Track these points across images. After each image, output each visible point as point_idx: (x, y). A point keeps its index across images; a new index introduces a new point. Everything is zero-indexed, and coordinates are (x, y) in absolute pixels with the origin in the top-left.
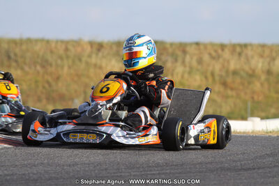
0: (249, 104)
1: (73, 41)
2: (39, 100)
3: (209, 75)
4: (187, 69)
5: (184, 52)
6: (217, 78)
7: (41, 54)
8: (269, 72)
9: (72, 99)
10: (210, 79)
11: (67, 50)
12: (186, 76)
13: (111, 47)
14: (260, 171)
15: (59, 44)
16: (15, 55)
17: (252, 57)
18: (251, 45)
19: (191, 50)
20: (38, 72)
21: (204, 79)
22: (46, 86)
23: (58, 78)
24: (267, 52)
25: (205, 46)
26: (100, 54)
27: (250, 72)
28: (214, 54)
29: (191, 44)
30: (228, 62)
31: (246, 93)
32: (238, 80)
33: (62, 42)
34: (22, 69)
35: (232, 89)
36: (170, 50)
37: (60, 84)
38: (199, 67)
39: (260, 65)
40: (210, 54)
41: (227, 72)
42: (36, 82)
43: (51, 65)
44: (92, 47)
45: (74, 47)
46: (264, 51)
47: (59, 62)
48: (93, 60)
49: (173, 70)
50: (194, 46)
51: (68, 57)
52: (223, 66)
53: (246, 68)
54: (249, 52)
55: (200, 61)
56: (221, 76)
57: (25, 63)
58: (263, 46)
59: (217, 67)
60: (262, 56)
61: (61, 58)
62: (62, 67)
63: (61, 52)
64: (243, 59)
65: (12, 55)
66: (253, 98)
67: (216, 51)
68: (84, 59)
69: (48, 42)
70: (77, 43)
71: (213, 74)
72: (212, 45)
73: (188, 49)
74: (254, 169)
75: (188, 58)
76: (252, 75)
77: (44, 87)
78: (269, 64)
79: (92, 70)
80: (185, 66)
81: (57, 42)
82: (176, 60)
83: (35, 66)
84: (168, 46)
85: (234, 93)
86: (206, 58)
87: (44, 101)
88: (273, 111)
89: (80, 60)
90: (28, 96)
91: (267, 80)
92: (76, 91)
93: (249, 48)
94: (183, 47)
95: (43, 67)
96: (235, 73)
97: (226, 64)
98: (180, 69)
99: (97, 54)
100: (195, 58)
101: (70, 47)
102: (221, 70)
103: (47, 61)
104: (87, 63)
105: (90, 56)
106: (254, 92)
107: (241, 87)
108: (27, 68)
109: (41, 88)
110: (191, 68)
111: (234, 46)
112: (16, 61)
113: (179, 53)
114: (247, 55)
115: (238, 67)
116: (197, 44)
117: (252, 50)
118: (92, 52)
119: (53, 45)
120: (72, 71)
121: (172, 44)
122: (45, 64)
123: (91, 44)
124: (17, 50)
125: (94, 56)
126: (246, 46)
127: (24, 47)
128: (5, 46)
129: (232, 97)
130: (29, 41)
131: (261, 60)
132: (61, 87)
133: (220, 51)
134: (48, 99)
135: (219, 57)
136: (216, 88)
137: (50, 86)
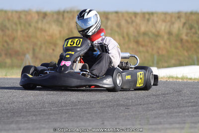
0: (156, 57)
1: (24, 11)
2: (1, 55)
3: (125, 35)
6: (132, 38)
8: (170, 33)
9: (24, 54)
10: (127, 39)
11: (20, 17)
13: (53, 15)
14: (145, 106)
17: (157, 22)
18: (156, 13)
19: (112, 17)
21: (121, 38)
22: (5, 45)
23: (14, 39)
24: (168, 18)
25: (123, 14)
26: (45, 21)
27: (156, 33)
28: (129, 20)
29: (112, 13)
30: (140, 26)
31: (153, 49)
32: (147, 39)
33: (16, 12)
35: (143, 46)
37: (15, 43)
38: (118, 30)
39: (163, 28)
40: (126, 20)
41: (138, 33)
43: (8, 29)
44: (38, 15)
45: (25, 15)
46: (166, 18)
47: (14, 27)
48: (40, 25)
50: (114, 14)
51: (20, 23)
52: (136, 29)
53: (153, 30)
54: (155, 18)
55: (119, 26)
58: (165, 14)
59: (131, 30)
60: (164, 21)
61: (16, 24)
62: (17, 31)
63: (16, 20)
64: (150, 23)
66: (158, 52)
67: (131, 18)
68: (33, 25)
69: (6, 12)
71: (128, 34)
72: (128, 13)
73: (110, 16)
74: (141, 105)
75: (109, 23)
76: (158, 35)
77: (3, 46)
78: (170, 27)
79: (39, 33)
81: (12, 12)
85: (144, 49)
88: (173, 62)
89: (30, 25)
91: (169, 39)
92: (27, 49)
93: (155, 15)
94: (106, 15)
95: (3, 30)
96: (145, 34)
97: (138, 27)
99: (42, 21)
100: (115, 23)
102: (134, 32)
103: (5, 26)
105: (37, 22)
106: (159, 48)
107: (150, 45)
110: (112, 30)
111: (144, 14)
114: (153, 20)
115: (147, 29)
116: (117, 13)
117: (157, 17)
118: (38, 19)
119: (10, 14)
120: (24, 34)
122: (3, 28)
123: (38, 13)
125: (40, 22)
126: (152, 14)
129: (143, 52)
131: (164, 24)
132: (16, 45)
133: (133, 18)
134: (6, 54)
135: (132, 22)
136: (131, 46)
137: (8, 45)
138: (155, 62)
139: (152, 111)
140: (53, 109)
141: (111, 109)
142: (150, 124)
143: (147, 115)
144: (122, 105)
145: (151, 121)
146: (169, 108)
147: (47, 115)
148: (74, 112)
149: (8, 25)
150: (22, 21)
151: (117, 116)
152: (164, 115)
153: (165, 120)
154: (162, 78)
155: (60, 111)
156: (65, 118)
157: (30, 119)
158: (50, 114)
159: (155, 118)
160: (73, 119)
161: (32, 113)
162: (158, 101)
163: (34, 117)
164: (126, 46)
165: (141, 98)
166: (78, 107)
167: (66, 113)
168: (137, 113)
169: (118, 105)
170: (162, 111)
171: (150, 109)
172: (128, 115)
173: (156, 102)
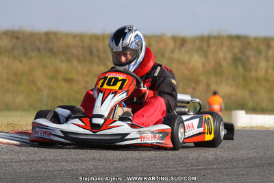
4: (271, 64)
5: (268, 47)
12: (270, 71)
16: (98, 50)
36: (254, 45)
49: (257, 65)
65: (94, 51)
70: (160, 38)
80: (267, 59)
82: (260, 54)
84: (252, 41)
98: (263, 64)
101: (153, 42)
112: (99, 57)
113: (263, 48)
121: (256, 39)
124: (100, 46)
128: (87, 41)
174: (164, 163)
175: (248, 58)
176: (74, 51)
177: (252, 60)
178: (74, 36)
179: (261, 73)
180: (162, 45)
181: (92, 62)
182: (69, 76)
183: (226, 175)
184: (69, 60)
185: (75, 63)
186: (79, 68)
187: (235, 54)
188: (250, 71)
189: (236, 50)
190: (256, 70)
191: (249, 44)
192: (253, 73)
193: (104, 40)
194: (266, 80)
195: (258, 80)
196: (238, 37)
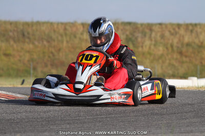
0: (199, 67)
1: (69, 23)
2: (46, 66)
3: (169, 46)
4: (153, 42)
5: (151, 30)
6: (175, 49)
7: (47, 32)
10: (170, 49)
11: (65, 29)
12: (152, 47)
15: (60, 25)
16: (28, 33)
17: (201, 33)
18: (200, 24)
19: (156, 28)
20: (45, 46)
21: (165, 49)
22: (51, 55)
23: (59, 50)
25: (166, 25)
27: (200, 44)
28: (172, 31)
29: (156, 24)
30: (183, 37)
31: (196, 59)
32: (191, 50)
33: (62, 24)
34: (33, 44)
35: (186, 56)
36: (141, 29)
37: (61, 54)
38: (162, 41)
40: (170, 31)
41: (182, 44)
42: (44, 53)
43: (54, 41)
44: (84, 27)
45: (71, 27)
47: (60, 38)
49: (143, 43)
50: (158, 26)
51: (66, 34)
52: (180, 40)
53: (197, 41)
54: (198, 30)
55: (163, 36)
56: (178, 47)
57: (35, 39)
61: (62, 36)
62: (62, 42)
63: (62, 31)
64: (194, 34)
65: (26, 34)
66: (201, 63)
67: (174, 29)
68: (78, 36)
69: (52, 24)
70: (73, 24)
71: (172, 46)
72: (172, 25)
73: (154, 28)
75: (153, 35)
76: (201, 46)
77: (49, 57)
80: (151, 40)
81: (58, 24)
82: (145, 36)
83: (43, 41)
84: (139, 26)
85: (187, 59)
86: (167, 34)
87: (49, 67)
89: (75, 37)
90: (37, 63)
93: (198, 27)
94: (150, 27)
95: (48, 42)
96: (188, 45)
97: (181, 38)
98: (147, 43)
100: (159, 34)
101: (68, 27)
102: (177, 43)
103: (51, 37)
104: (80, 39)
105: (82, 34)
106: (202, 59)
107: (193, 55)
108: (36, 43)
109: (47, 57)
110: (156, 41)
111: (187, 25)
112: (29, 38)
113: (147, 31)
114: (196, 31)
115: (190, 40)
116: (160, 24)
117: (200, 28)
118: (83, 31)
119: (55, 26)
120: (70, 45)
121: (142, 25)
122: (49, 39)
123: (83, 25)
124: (30, 30)
126: (196, 25)
127: (34, 28)
128: (21, 27)
129: (186, 62)
130: (38, 23)
133: (177, 29)
134: (52, 65)
135: (176, 33)
136: (175, 56)
137: (54, 55)
138: (199, 72)
139: (186, 119)
140: (87, 117)
141: (145, 118)
142: (182, 133)
143: (180, 123)
144: (157, 114)
145: (182, 130)
146: (203, 117)
147: (81, 123)
148: (108, 120)
149: (54, 36)
150: (68, 32)
151: (150, 125)
152: (197, 124)
153: (197, 128)
154: (201, 88)
155: (95, 119)
156: (98, 127)
157: (64, 127)
158: (84, 123)
159: (188, 126)
160: (106, 127)
161: (67, 122)
162: (193, 110)
163: (68, 125)
164: (170, 56)
165: (176, 107)
166: (113, 116)
167: (100, 122)
168: (170, 122)
169: (152, 114)
170: (195, 120)
171: (184, 117)
172: (161, 124)
173: (191, 111)
174: (76, 114)
175: (136, 38)
176: (11, 34)
177: (139, 39)
178: (11, 23)
179: (146, 49)
180: (74, 29)
181: (24, 42)
182: (8, 52)
183: (121, 121)
184: (7, 40)
185: (12, 42)
186: (15, 46)
187: (127, 35)
188: (137, 47)
189: (128, 33)
190: (142, 47)
191: (137, 28)
192: (140, 49)
193: (32, 26)
194: (150, 54)
195: (143, 54)
196: (129, 23)
